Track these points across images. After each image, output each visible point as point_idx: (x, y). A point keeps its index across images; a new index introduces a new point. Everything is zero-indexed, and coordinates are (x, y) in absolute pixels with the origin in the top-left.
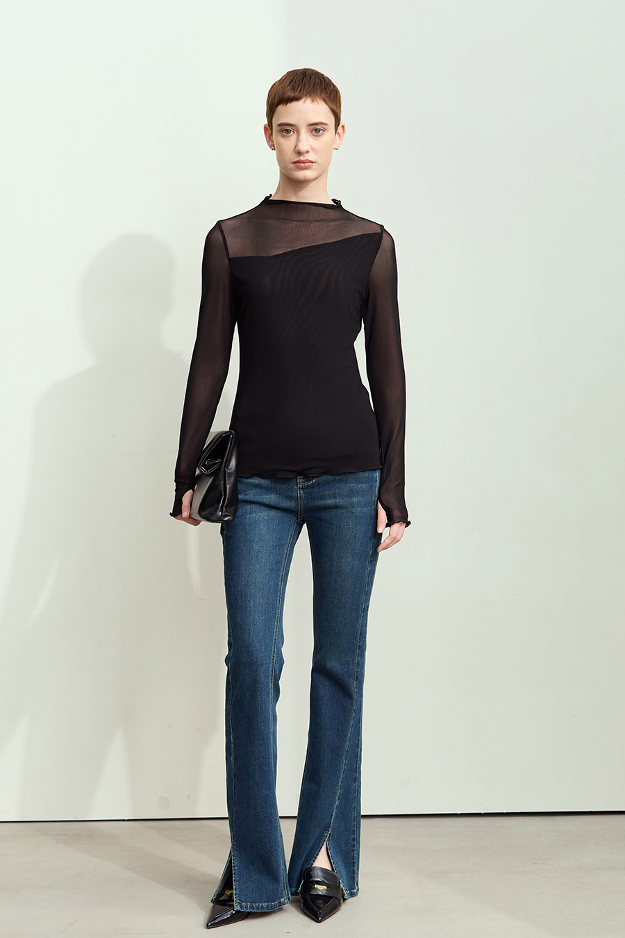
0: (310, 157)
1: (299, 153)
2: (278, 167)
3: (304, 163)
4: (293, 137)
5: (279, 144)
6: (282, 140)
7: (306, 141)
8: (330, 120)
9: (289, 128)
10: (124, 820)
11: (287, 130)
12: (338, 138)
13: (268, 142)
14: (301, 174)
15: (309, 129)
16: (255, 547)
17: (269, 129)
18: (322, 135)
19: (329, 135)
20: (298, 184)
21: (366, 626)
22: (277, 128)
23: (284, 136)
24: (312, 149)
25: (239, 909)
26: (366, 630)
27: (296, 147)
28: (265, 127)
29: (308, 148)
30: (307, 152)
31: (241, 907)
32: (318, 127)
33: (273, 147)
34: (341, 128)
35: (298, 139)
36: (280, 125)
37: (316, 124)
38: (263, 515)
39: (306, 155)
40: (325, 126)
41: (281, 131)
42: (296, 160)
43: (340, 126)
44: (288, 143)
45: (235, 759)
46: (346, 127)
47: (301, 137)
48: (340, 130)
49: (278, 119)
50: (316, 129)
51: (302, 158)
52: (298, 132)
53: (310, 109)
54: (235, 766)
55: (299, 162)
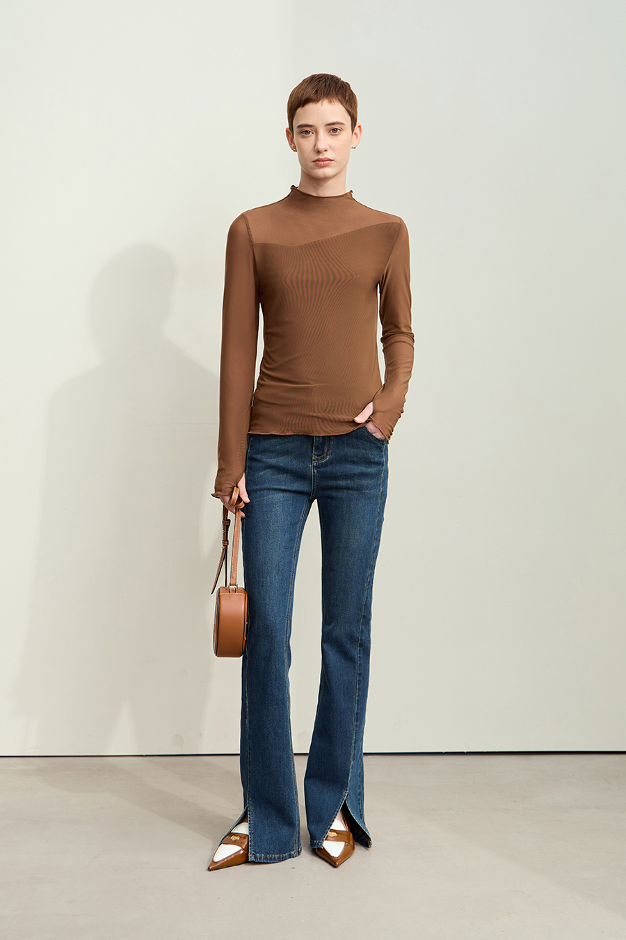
0: (328, 155)
1: (318, 152)
2: (300, 167)
3: (323, 161)
4: (312, 137)
5: (299, 144)
6: (302, 141)
7: (325, 140)
8: (346, 120)
9: (308, 129)
10: (142, 756)
11: (307, 131)
12: (355, 138)
13: (290, 145)
14: (321, 172)
15: (327, 129)
16: (272, 527)
17: (290, 132)
18: (339, 134)
19: (346, 134)
20: (318, 181)
21: (371, 597)
22: (297, 130)
23: (303, 137)
24: (331, 147)
25: (253, 859)
26: (371, 601)
27: (315, 146)
28: (287, 131)
29: (327, 147)
30: (326, 150)
31: (255, 858)
32: (335, 127)
33: (294, 149)
34: (358, 129)
35: (317, 139)
36: (300, 126)
37: (333, 124)
38: (279, 496)
39: (325, 153)
40: (342, 126)
41: (301, 132)
42: (316, 158)
43: (357, 126)
44: (307, 143)
45: (250, 722)
46: (362, 127)
47: (319, 137)
48: (357, 130)
49: (298, 122)
50: (333, 129)
51: (321, 157)
52: (317, 132)
53: (328, 110)
54: (250, 728)
55: (318, 160)
